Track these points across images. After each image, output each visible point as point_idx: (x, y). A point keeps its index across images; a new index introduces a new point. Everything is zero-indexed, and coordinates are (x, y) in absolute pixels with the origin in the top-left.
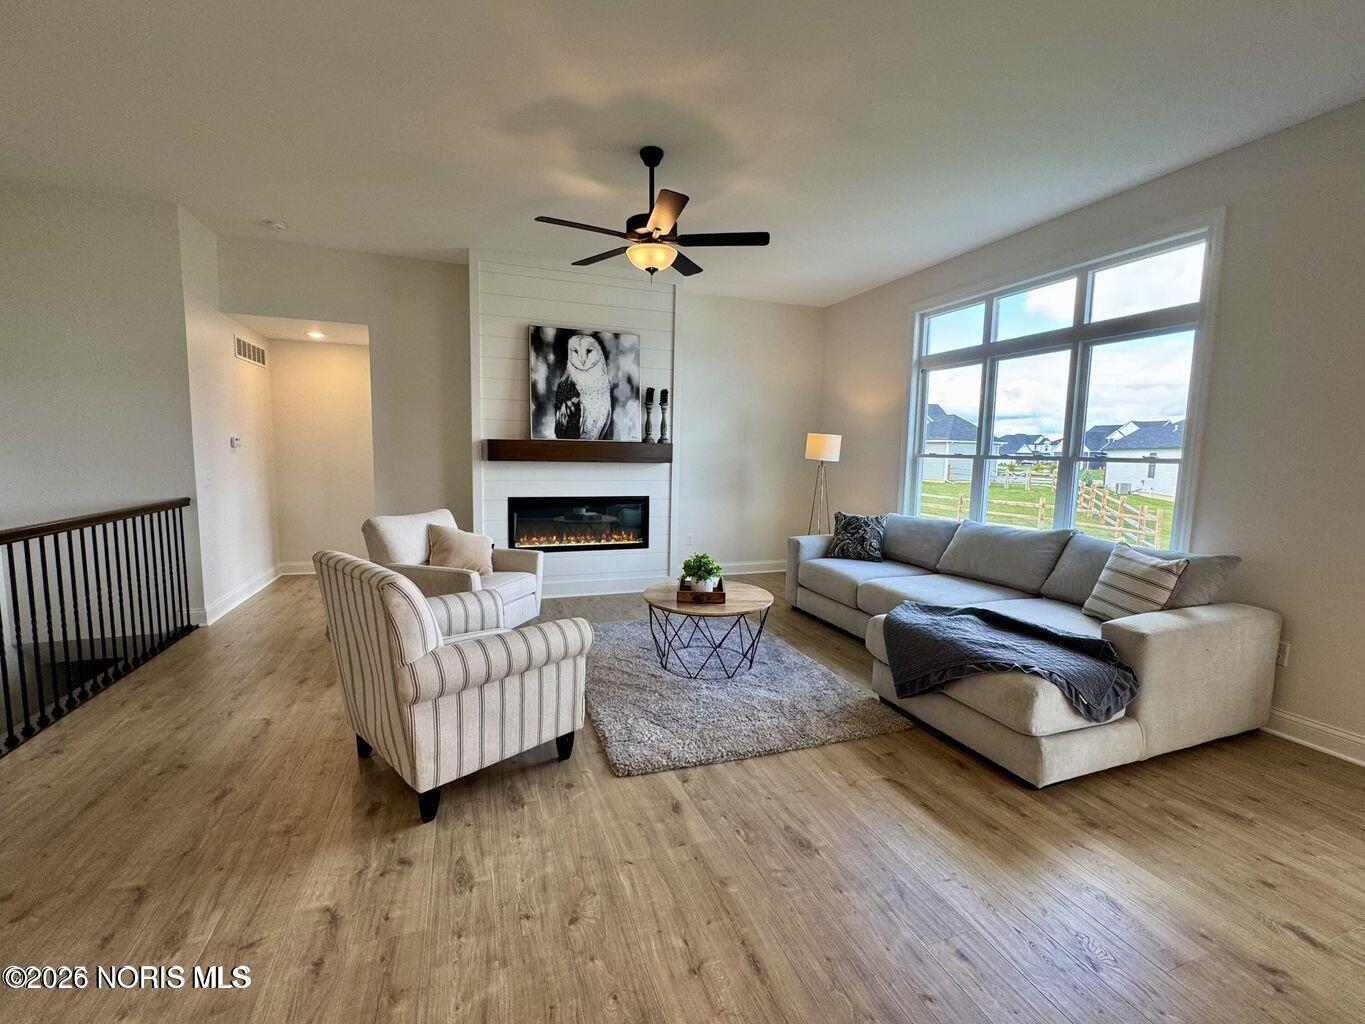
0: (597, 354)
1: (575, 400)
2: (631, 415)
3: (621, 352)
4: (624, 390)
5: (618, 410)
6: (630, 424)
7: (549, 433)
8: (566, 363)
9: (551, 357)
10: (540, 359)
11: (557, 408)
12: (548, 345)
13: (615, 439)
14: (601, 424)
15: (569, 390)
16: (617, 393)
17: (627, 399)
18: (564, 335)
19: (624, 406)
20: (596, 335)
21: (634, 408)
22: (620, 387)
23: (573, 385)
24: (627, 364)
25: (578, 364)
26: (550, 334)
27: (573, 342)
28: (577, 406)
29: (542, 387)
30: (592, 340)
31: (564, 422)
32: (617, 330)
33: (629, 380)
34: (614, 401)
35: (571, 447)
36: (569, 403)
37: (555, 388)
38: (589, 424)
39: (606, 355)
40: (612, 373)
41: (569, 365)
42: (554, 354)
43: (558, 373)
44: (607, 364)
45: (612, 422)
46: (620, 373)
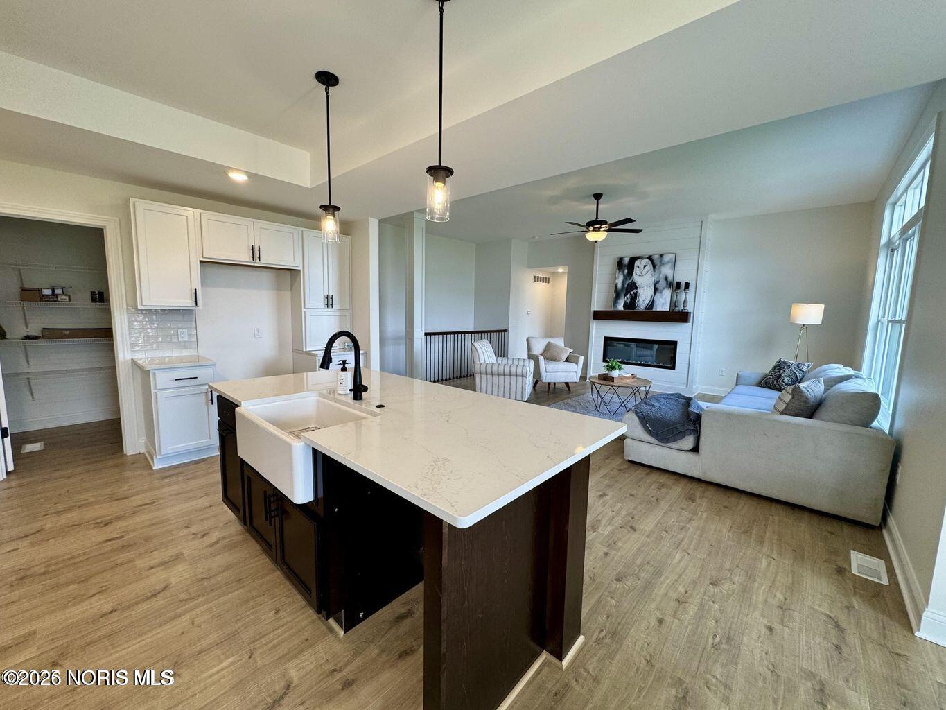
0: (649, 267)
1: (635, 291)
2: (664, 297)
3: (663, 264)
4: (662, 283)
5: (657, 294)
6: (664, 301)
7: (621, 307)
8: (632, 273)
9: (626, 271)
10: (621, 273)
11: (626, 295)
12: (625, 266)
13: (654, 309)
14: (647, 302)
15: (633, 286)
16: (658, 286)
17: (664, 288)
18: (633, 260)
19: (661, 292)
20: (650, 258)
21: (667, 293)
22: (660, 282)
23: (635, 283)
24: (666, 270)
25: (638, 273)
26: (626, 261)
27: (637, 263)
28: (636, 294)
29: (619, 286)
30: (647, 260)
31: (628, 302)
32: (661, 253)
33: (666, 279)
34: (656, 290)
35: (631, 313)
36: (632, 293)
37: (626, 286)
38: (640, 302)
39: (654, 266)
40: (656, 276)
41: (634, 274)
42: (628, 270)
43: (628, 278)
44: (654, 271)
45: (653, 301)
46: (661, 275)
